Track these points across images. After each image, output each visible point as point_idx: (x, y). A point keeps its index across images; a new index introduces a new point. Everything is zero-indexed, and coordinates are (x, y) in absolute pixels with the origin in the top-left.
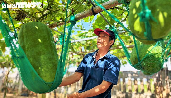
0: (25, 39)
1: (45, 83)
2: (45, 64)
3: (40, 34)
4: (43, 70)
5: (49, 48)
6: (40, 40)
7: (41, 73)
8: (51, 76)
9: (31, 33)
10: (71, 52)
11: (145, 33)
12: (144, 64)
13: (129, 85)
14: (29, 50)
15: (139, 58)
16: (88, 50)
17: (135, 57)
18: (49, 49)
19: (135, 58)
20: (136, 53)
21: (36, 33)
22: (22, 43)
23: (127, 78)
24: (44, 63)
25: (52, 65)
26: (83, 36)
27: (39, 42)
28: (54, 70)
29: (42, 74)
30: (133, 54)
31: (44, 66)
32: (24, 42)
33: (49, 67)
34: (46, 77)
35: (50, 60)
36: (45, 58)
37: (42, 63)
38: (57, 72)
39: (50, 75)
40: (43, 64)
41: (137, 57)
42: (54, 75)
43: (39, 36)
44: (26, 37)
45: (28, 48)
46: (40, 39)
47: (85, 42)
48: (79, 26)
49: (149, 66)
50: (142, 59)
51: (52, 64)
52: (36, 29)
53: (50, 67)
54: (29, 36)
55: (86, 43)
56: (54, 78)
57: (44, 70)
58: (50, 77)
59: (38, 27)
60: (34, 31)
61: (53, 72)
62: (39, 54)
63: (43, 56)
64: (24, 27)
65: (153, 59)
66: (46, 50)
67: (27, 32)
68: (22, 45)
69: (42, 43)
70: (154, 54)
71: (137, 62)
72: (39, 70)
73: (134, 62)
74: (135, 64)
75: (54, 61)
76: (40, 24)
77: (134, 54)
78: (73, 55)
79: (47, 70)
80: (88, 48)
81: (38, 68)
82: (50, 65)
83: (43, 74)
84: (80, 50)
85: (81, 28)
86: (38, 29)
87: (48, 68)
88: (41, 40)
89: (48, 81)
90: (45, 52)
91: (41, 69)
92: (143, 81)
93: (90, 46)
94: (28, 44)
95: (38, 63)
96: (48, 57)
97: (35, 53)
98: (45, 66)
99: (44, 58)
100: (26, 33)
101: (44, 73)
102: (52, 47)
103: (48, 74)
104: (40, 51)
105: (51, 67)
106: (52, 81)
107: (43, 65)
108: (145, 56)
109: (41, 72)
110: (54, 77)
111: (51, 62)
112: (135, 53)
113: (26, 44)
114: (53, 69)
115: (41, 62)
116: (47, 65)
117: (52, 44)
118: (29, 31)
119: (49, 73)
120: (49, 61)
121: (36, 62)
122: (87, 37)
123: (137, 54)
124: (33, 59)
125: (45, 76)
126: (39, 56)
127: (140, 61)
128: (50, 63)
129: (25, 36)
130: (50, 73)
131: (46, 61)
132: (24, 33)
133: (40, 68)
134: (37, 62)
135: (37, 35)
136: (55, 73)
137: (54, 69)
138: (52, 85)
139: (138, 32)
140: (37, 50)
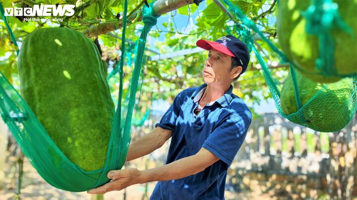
0: (32, 72)
1: (83, 173)
2: (82, 131)
3: (66, 58)
4: (77, 144)
5: (90, 89)
6: (66, 74)
7: (73, 152)
8: (96, 156)
9: (44, 58)
10: (154, 77)
11: (319, 62)
12: (311, 113)
13: (277, 141)
14: (43, 98)
15: (300, 100)
16: (190, 74)
17: (291, 98)
18: (90, 93)
19: (291, 101)
20: (293, 87)
21: (56, 56)
22: (26, 82)
23: (272, 125)
24: (78, 129)
25: (97, 132)
26: (178, 44)
27: (66, 78)
28: (103, 141)
29: (74, 155)
30: (286, 90)
31: (78, 135)
32: (31, 79)
33: (91, 137)
34: (85, 160)
35: (93, 121)
36: (81, 116)
37: (75, 128)
38: (110, 147)
39: (94, 156)
40: (77, 131)
41: (294, 97)
42: (105, 153)
43: (63, 63)
44: (35, 68)
45: (40, 93)
46: (67, 70)
47: (183, 57)
48: (167, 24)
49: (322, 118)
50: (307, 102)
51: (99, 128)
52: (57, 45)
53: (94, 135)
54: (41, 65)
55: (185, 59)
56: (105, 162)
57: (80, 144)
58: (93, 158)
59: (60, 40)
60: (51, 52)
61: (102, 147)
62: (66, 106)
63: (76, 110)
64: (29, 43)
65: (332, 103)
66: (82, 96)
67: (35, 54)
68: (26, 86)
69: (71, 80)
70: (333, 91)
71: (294, 108)
72: (69, 143)
73: (288, 108)
74: (291, 113)
75: (102, 120)
76: (66, 33)
77: (288, 91)
78: (158, 84)
79: (87, 143)
80: (190, 69)
81: (67, 139)
82: (92, 131)
83: (77, 152)
84: (173, 73)
85: (172, 29)
86: (62, 47)
87: (88, 139)
88: (70, 73)
89: (89, 169)
90: (81, 102)
91: (73, 142)
92: (306, 132)
93: (194, 66)
94: (41, 85)
95: (64, 128)
96: (89, 113)
97: (56, 104)
98: (82, 135)
99: (78, 117)
100: (34, 58)
101: (80, 152)
102: (98, 88)
103: (89, 154)
104: (69, 99)
105: (95, 137)
106: (101, 168)
107: (76, 134)
108: (314, 97)
109: (72, 149)
110: (104, 158)
111: (95, 123)
112: (291, 89)
113: (34, 85)
114: (101, 140)
115: (71, 125)
116: (86, 132)
117: (98, 80)
118: (40, 53)
119: (91, 151)
120: (89, 121)
121: (60, 127)
122: (187, 47)
123: (294, 91)
124: (53, 120)
125: (81, 157)
126: (67, 111)
127: (301, 106)
128: (94, 127)
129: (32, 65)
130: (94, 151)
131: (82, 123)
132: (29, 57)
133: (69, 140)
134: (62, 126)
135: (59, 61)
136: (106, 148)
137: (103, 139)
138: (100, 176)
139: (301, 57)
140: (60, 98)
